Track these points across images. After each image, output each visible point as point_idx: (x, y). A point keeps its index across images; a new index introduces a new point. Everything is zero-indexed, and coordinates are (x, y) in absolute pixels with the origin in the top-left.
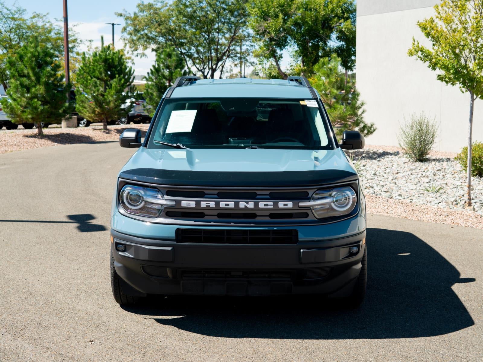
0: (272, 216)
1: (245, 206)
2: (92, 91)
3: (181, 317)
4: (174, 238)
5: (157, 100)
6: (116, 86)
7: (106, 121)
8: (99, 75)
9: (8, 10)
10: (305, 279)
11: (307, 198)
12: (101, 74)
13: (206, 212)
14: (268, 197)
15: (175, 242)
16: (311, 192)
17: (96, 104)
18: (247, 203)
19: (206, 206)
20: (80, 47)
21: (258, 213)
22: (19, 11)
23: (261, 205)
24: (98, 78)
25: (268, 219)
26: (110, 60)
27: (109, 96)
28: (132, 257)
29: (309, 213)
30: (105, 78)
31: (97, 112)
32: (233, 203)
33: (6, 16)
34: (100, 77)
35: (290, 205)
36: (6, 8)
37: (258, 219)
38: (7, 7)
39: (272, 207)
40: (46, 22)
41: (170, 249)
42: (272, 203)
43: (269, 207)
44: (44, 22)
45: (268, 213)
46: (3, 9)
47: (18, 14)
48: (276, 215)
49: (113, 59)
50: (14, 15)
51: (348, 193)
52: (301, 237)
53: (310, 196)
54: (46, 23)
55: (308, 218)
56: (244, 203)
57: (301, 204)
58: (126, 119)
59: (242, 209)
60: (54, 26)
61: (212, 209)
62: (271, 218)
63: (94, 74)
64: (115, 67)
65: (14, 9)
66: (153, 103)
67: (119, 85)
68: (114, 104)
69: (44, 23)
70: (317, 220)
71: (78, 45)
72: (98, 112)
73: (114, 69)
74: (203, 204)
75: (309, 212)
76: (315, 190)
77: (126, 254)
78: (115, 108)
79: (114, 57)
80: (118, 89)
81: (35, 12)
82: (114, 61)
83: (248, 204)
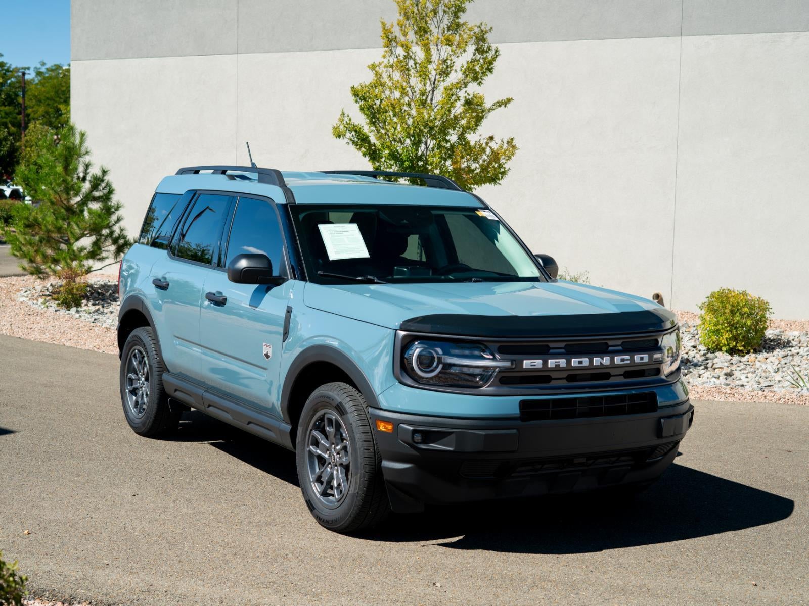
0: (627, 374)
1: (601, 363)
4: (519, 416)
13: (553, 375)
15: (519, 421)
16: (660, 340)
18: (602, 358)
19: (556, 365)
21: (613, 372)
25: (622, 380)
28: (451, 449)
29: (661, 369)
32: (587, 359)
35: (646, 358)
37: (612, 380)
39: (628, 362)
42: (628, 357)
43: (626, 362)
45: (622, 371)
52: (660, 401)
53: (660, 344)
55: (659, 375)
56: (599, 358)
61: (563, 370)
62: (625, 377)
70: (665, 377)
74: (551, 363)
75: (661, 367)
76: (663, 336)
77: (431, 446)
83: (603, 360)
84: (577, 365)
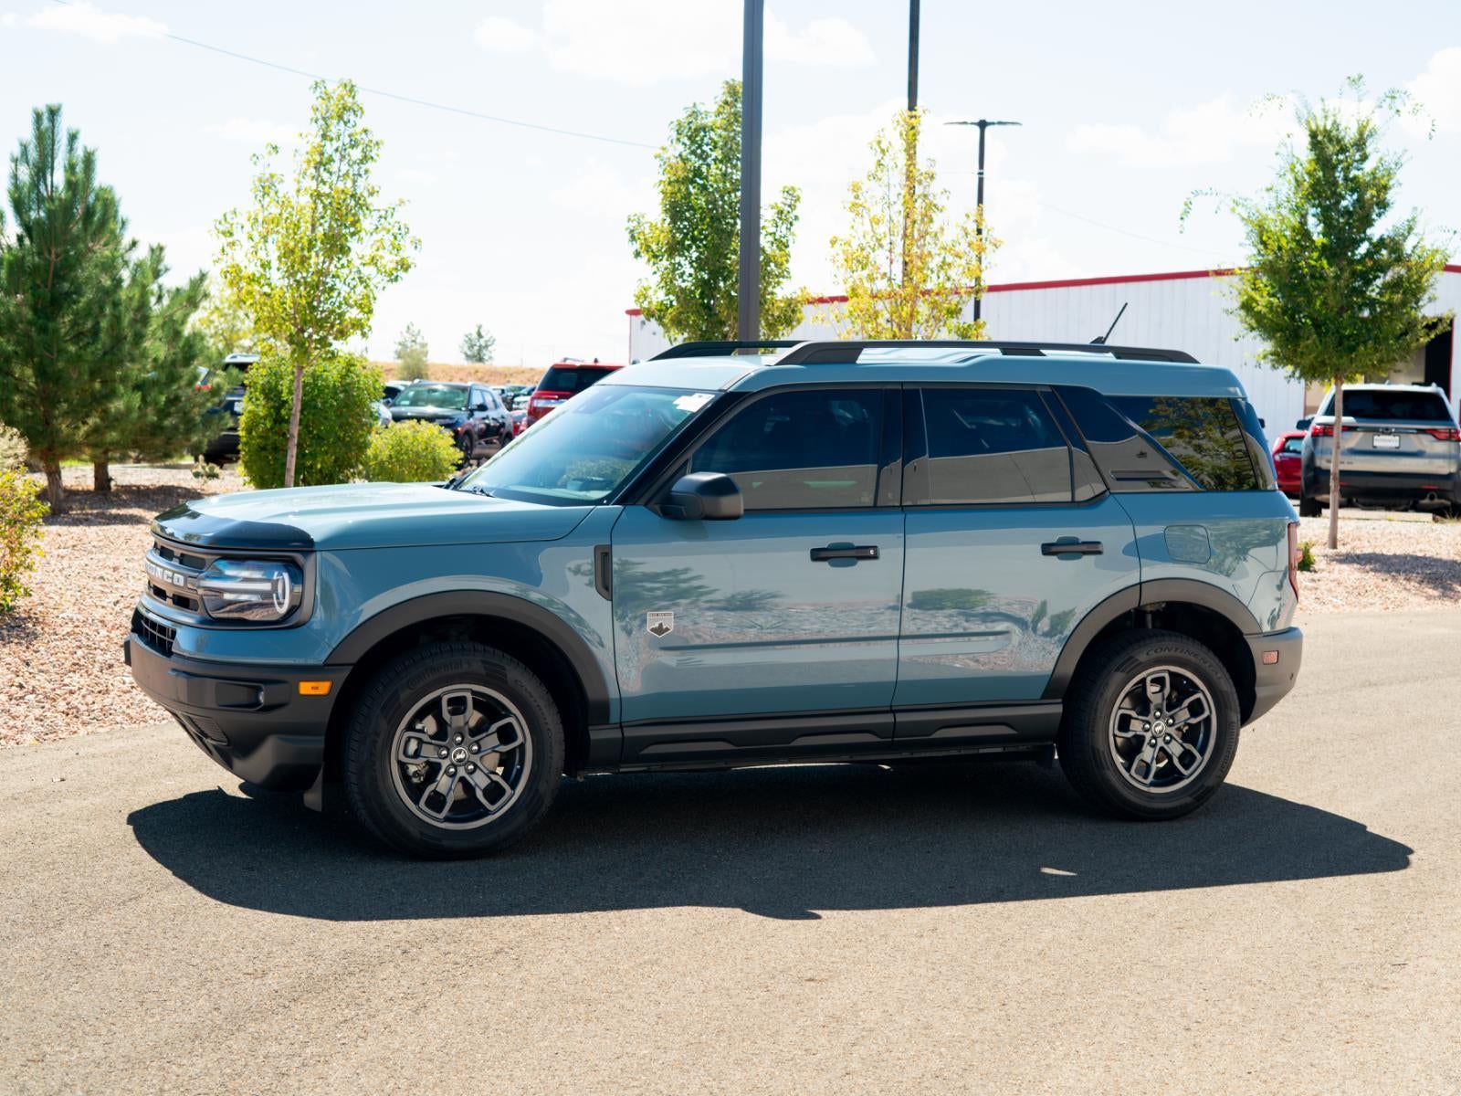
16: (209, 560)
70: (208, 617)
76: (216, 557)
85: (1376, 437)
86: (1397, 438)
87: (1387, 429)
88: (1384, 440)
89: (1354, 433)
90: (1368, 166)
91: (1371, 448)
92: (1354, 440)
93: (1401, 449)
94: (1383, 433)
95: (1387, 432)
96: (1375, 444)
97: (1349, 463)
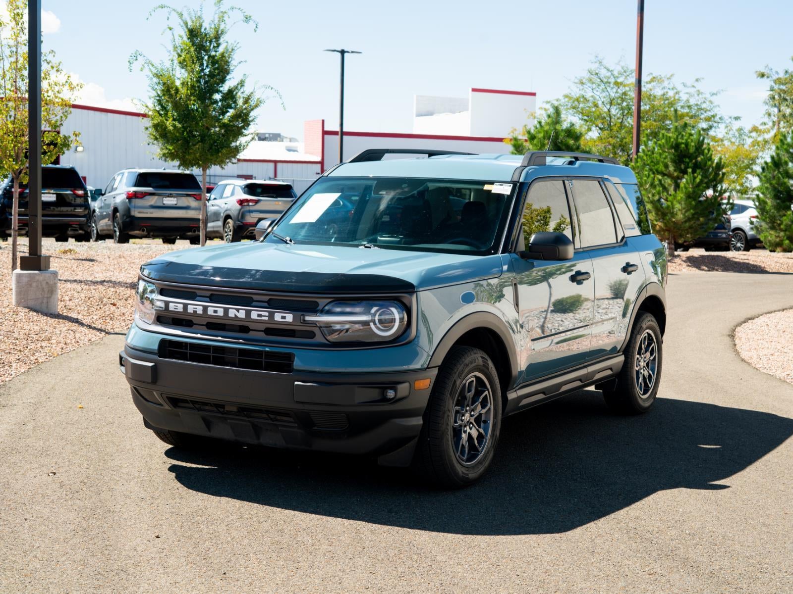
0: (269, 331)
1: (235, 315)
2: (650, 193)
3: (207, 467)
4: (157, 352)
5: (773, 213)
6: (687, 186)
7: (673, 242)
8: (663, 169)
9: (608, 70)
10: (315, 428)
11: (314, 309)
12: (666, 166)
13: (195, 321)
14: (266, 304)
15: (157, 357)
16: (322, 302)
17: (657, 214)
18: (238, 310)
19: (194, 311)
20: (719, 128)
21: (252, 326)
22: (625, 72)
23: (254, 315)
24: (664, 174)
25: (262, 335)
26: (683, 146)
27: (675, 202)
28: (125, 373)
29: (316, 333)
30: (676, 174)
31: (658, 227)
32: (222, 309)
33: (605, 80)
34: (664, 172)
35: (289, 318)
36: (605, 68)
37: (252, 335)
38: (608, 66)
39: (267, 318)
40: (669, 89)
41: (150, 364)
42: (267, 314)
43: (263, 318)
44: (664, 88)
45: (263, 327)
46: (600, 69)
47: (624, 77)
48: (273, 331)
49: (687, 144)
50: (618, 77)
51: (394, 310)
52: (297, 364)
53: (320, 308)
54: (668, 91)
55: (315, 339)
56: (235, 310)
57: (308, 318)
58: (742, 244)
59: (231, 319)
60: (681, 94)
61: (200, 316)
62: (267, 334)
63: (656, 167)
64: (690, 157)
65: (617, 70)
66: (766, 218)
67: (693, 185)
68: (684, 215)
69: (665, 90)
70: (327, 342)
71: (715, 125)
72: (660, 227)
73: (687, 160)
74: (190, 308)
75: (316, 330)
76: (330, 300)
78: (686, 222)
79: (689, 140)
80: (689, 191)
81: (652, 74)
82: (689, 147)
83: (238, 312)
84: (212, 313)
85: (164, 199)
86: (176, 199)
87: (171, 194)
88: (168, 200)
89: (153, 197)
90: (221, 49)
91: (161, 205)
92: (153, 200)
93: (178, 205)
94: (168, 196)
95: (170, 196)
96: (165, 202)
97: (151, 213)
